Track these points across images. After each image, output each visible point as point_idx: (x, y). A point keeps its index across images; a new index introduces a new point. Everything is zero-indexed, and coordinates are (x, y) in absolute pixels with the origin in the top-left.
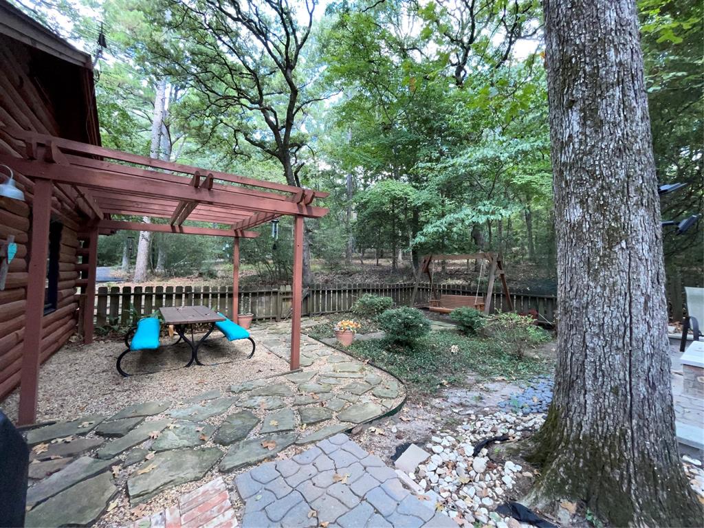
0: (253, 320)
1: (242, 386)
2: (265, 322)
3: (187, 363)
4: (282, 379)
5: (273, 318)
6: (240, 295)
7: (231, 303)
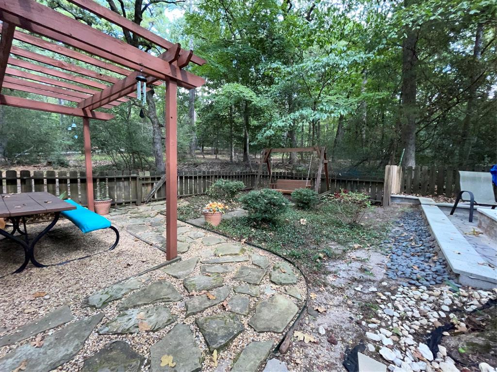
0: (112, 205)
1: (107, 293)
2: (125, 206)
3: (18, 267)
4: (160, 274)
5: (133, 202)
6: (94, 180)
7: (85, 189)
